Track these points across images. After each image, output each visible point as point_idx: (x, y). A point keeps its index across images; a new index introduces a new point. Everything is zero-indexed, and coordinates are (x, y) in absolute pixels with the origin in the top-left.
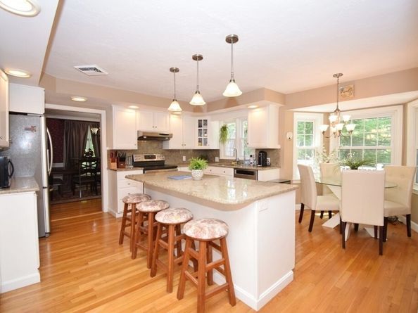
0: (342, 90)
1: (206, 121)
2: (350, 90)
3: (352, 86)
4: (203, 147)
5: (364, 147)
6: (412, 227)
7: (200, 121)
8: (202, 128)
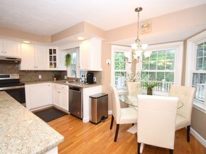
0: (143, 26)
1: (55, 50)
2: (148, 26)
3: (149, 22)
4: (53, 69)
5: (157, 71)
6: (191, 132)
7: (51, 50)
8: (53, 55)
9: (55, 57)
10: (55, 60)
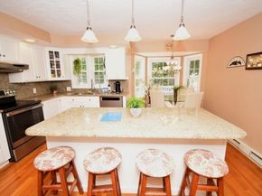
4: (57, 79)
8: (55, 59)
9: (58, 62)
10: (58, 66)
